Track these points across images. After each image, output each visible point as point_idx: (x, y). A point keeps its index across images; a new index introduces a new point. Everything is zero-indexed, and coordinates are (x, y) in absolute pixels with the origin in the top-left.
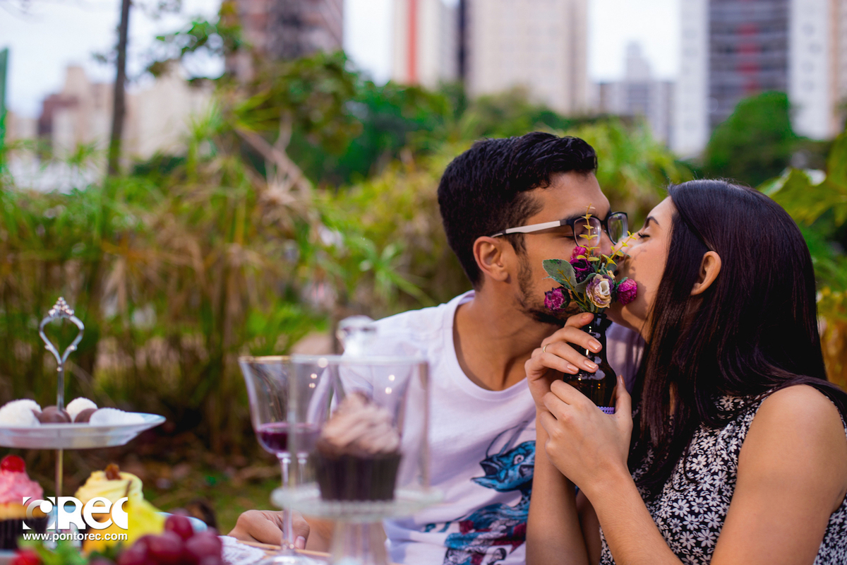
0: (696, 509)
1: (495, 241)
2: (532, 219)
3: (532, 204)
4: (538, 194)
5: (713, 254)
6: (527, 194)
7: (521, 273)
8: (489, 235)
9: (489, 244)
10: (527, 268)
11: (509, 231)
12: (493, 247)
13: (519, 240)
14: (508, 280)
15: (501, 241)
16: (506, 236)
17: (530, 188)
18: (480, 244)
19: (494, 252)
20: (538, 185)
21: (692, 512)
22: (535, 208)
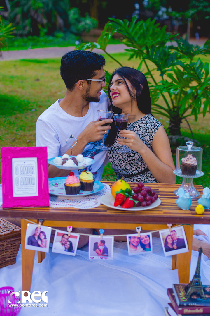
1: (83, 81)
2: (94, 77)
4: (97, 71)
9: (81, 82)
10: (89, 88)
11: (88, 80)
13: (90, 82)
14: (83, 90)
15: (85, 81)
16: (88, 81)
17: (96, 70)
22: (95, 75)
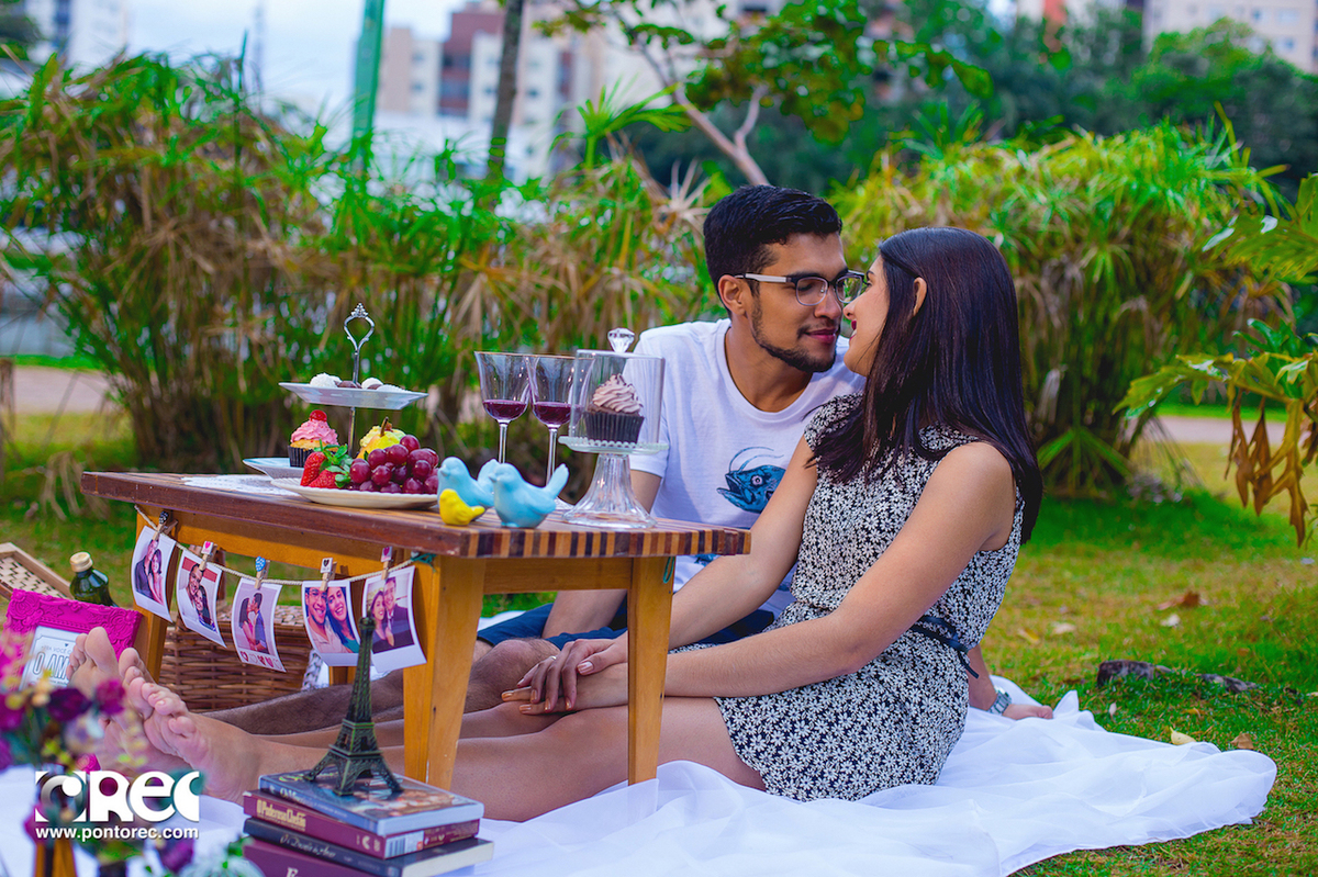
0: (883, 527)
1: (737, 281)
2: (767, 269)
3: (770, 256)
4: (776, 248)
5: (920, 280)
6: (767, 246)
7: (754, 313)
8: (733, 275)
9: (732, 283)
10: (759, 310)
11: (748, 276)
12: (735, 286)
13: (756, 284)
14: (745, 314)
15: (742, 281)
16: (751, 282)
17: (770, 242)
18: (724, 282)
19: (736, 290)
20: (778, 241)
21: (878, 528)
22: (771, 260)
